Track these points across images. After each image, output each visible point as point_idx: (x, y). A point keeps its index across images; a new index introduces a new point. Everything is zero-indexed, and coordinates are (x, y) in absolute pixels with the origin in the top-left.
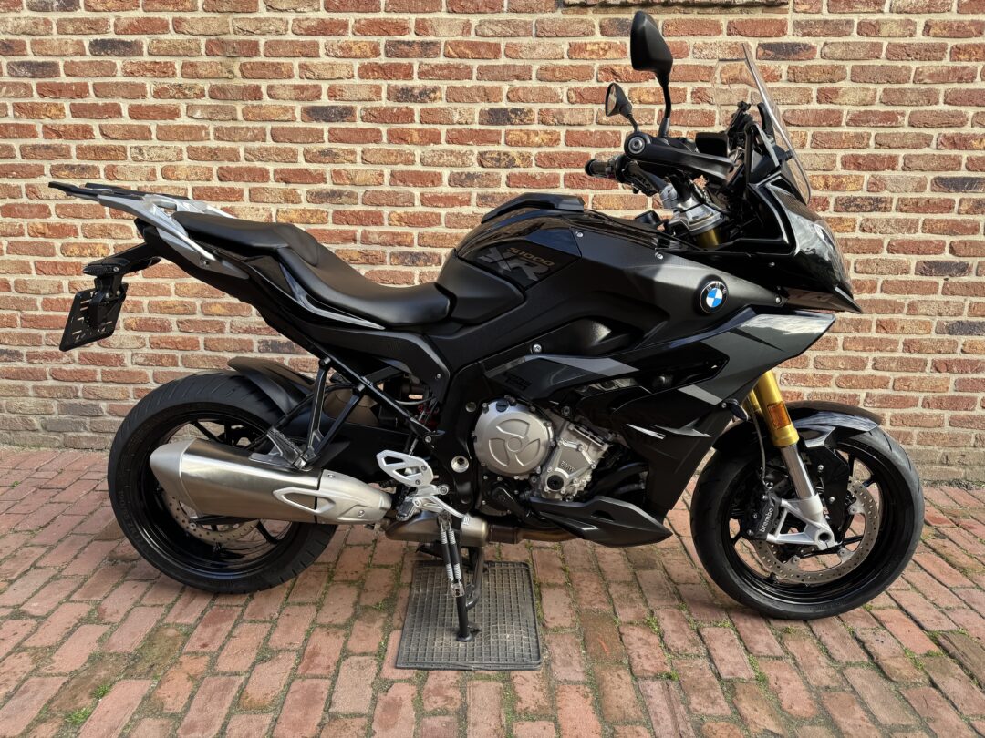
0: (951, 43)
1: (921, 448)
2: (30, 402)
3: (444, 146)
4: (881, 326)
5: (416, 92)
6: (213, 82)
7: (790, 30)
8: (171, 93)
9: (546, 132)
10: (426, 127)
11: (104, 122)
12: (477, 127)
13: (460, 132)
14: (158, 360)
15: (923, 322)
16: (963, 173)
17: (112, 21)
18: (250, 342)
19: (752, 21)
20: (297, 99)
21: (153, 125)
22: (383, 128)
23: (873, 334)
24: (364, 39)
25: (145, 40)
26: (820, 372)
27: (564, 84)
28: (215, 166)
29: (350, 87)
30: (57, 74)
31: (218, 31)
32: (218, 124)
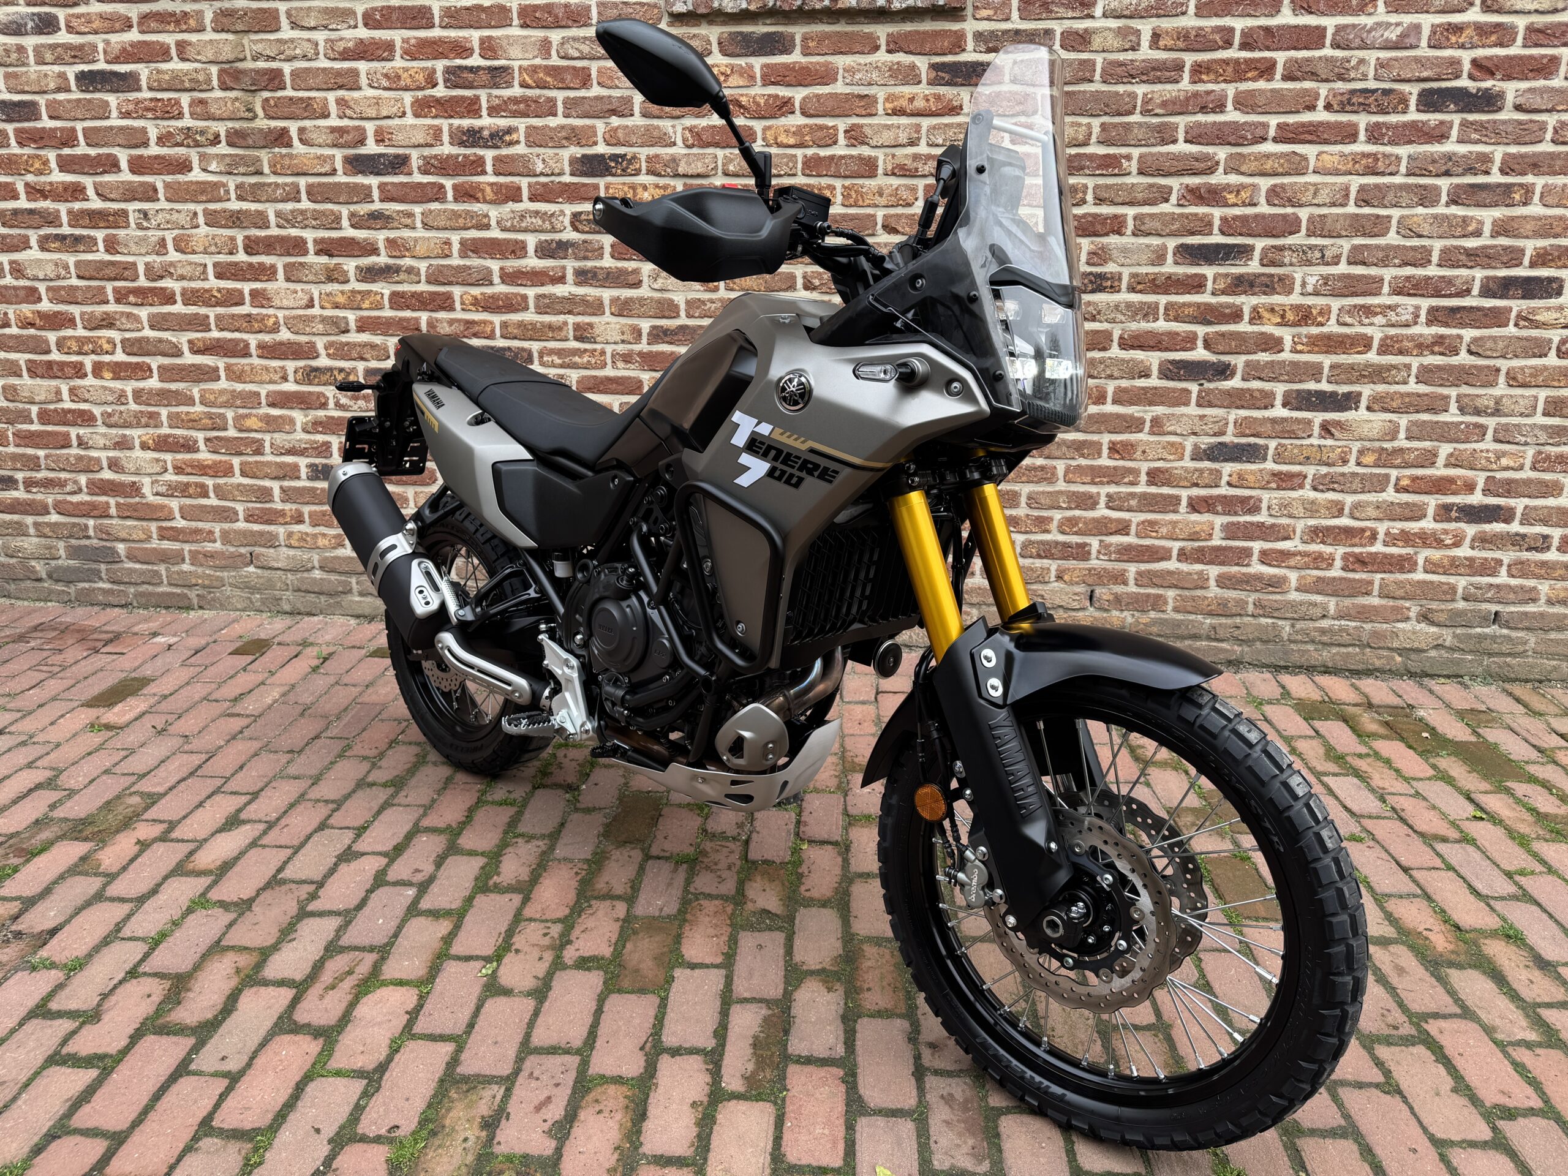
0: (1189, 59)
1: (1179, 617)
2: (30, 543)
3: (526, 205)
4: (1113, 449)
5: (486, 133)
6: (230, 124)
7: (970, 44)
8: (179, 139)
9: (657, 186)
10: (502, 179)
11: (98, 179)
12: (567, 179)
13: (544, 185)
14: (183, 490)
15: (1172, 444)
16: (1217, 239)
17: (101, 47)
18: (296, 467)
19: (917, 32)
20: (335, 146)
21: (158, 181)
22: (448, 183)
23: (1105, 461)
24: (415, 64)
25: (143, 71)
26: (1036, 513)
27: (676, 122)
28: (240, 236)
29: (401, 128)
30: (38, 118)
31: (231, 57)
32: (240, 179)
